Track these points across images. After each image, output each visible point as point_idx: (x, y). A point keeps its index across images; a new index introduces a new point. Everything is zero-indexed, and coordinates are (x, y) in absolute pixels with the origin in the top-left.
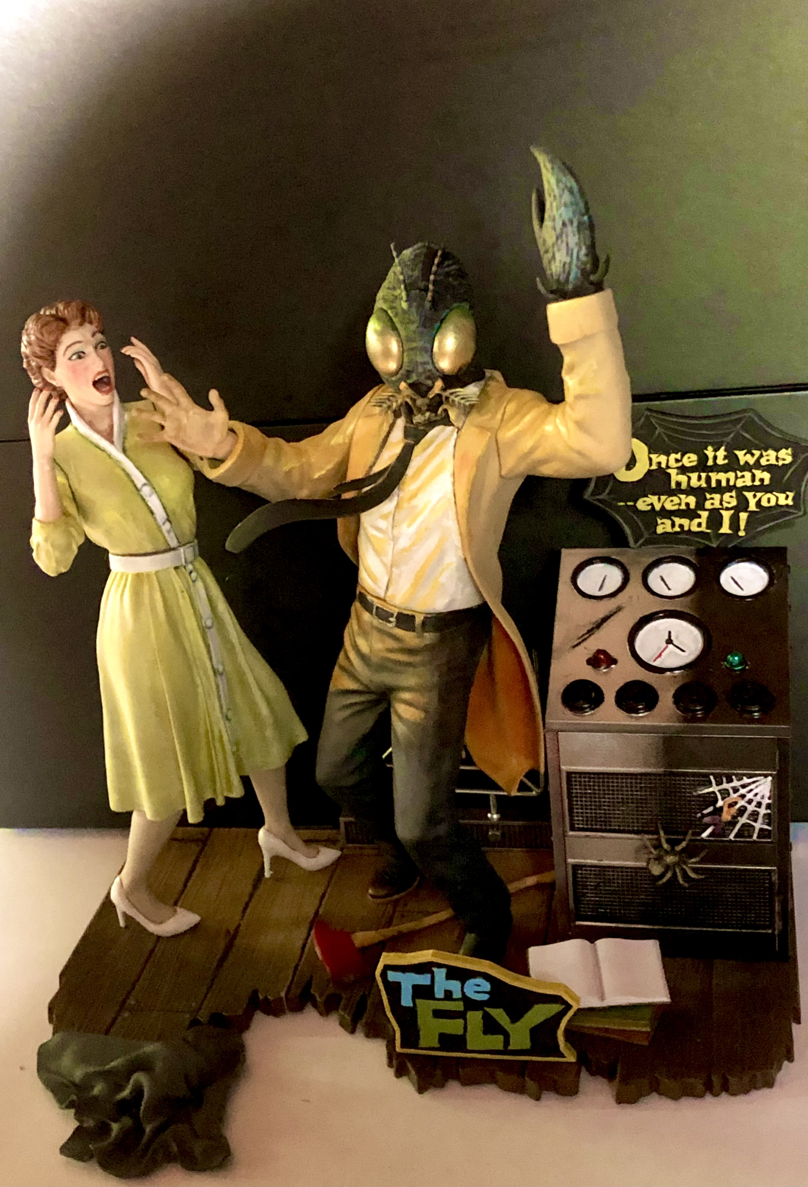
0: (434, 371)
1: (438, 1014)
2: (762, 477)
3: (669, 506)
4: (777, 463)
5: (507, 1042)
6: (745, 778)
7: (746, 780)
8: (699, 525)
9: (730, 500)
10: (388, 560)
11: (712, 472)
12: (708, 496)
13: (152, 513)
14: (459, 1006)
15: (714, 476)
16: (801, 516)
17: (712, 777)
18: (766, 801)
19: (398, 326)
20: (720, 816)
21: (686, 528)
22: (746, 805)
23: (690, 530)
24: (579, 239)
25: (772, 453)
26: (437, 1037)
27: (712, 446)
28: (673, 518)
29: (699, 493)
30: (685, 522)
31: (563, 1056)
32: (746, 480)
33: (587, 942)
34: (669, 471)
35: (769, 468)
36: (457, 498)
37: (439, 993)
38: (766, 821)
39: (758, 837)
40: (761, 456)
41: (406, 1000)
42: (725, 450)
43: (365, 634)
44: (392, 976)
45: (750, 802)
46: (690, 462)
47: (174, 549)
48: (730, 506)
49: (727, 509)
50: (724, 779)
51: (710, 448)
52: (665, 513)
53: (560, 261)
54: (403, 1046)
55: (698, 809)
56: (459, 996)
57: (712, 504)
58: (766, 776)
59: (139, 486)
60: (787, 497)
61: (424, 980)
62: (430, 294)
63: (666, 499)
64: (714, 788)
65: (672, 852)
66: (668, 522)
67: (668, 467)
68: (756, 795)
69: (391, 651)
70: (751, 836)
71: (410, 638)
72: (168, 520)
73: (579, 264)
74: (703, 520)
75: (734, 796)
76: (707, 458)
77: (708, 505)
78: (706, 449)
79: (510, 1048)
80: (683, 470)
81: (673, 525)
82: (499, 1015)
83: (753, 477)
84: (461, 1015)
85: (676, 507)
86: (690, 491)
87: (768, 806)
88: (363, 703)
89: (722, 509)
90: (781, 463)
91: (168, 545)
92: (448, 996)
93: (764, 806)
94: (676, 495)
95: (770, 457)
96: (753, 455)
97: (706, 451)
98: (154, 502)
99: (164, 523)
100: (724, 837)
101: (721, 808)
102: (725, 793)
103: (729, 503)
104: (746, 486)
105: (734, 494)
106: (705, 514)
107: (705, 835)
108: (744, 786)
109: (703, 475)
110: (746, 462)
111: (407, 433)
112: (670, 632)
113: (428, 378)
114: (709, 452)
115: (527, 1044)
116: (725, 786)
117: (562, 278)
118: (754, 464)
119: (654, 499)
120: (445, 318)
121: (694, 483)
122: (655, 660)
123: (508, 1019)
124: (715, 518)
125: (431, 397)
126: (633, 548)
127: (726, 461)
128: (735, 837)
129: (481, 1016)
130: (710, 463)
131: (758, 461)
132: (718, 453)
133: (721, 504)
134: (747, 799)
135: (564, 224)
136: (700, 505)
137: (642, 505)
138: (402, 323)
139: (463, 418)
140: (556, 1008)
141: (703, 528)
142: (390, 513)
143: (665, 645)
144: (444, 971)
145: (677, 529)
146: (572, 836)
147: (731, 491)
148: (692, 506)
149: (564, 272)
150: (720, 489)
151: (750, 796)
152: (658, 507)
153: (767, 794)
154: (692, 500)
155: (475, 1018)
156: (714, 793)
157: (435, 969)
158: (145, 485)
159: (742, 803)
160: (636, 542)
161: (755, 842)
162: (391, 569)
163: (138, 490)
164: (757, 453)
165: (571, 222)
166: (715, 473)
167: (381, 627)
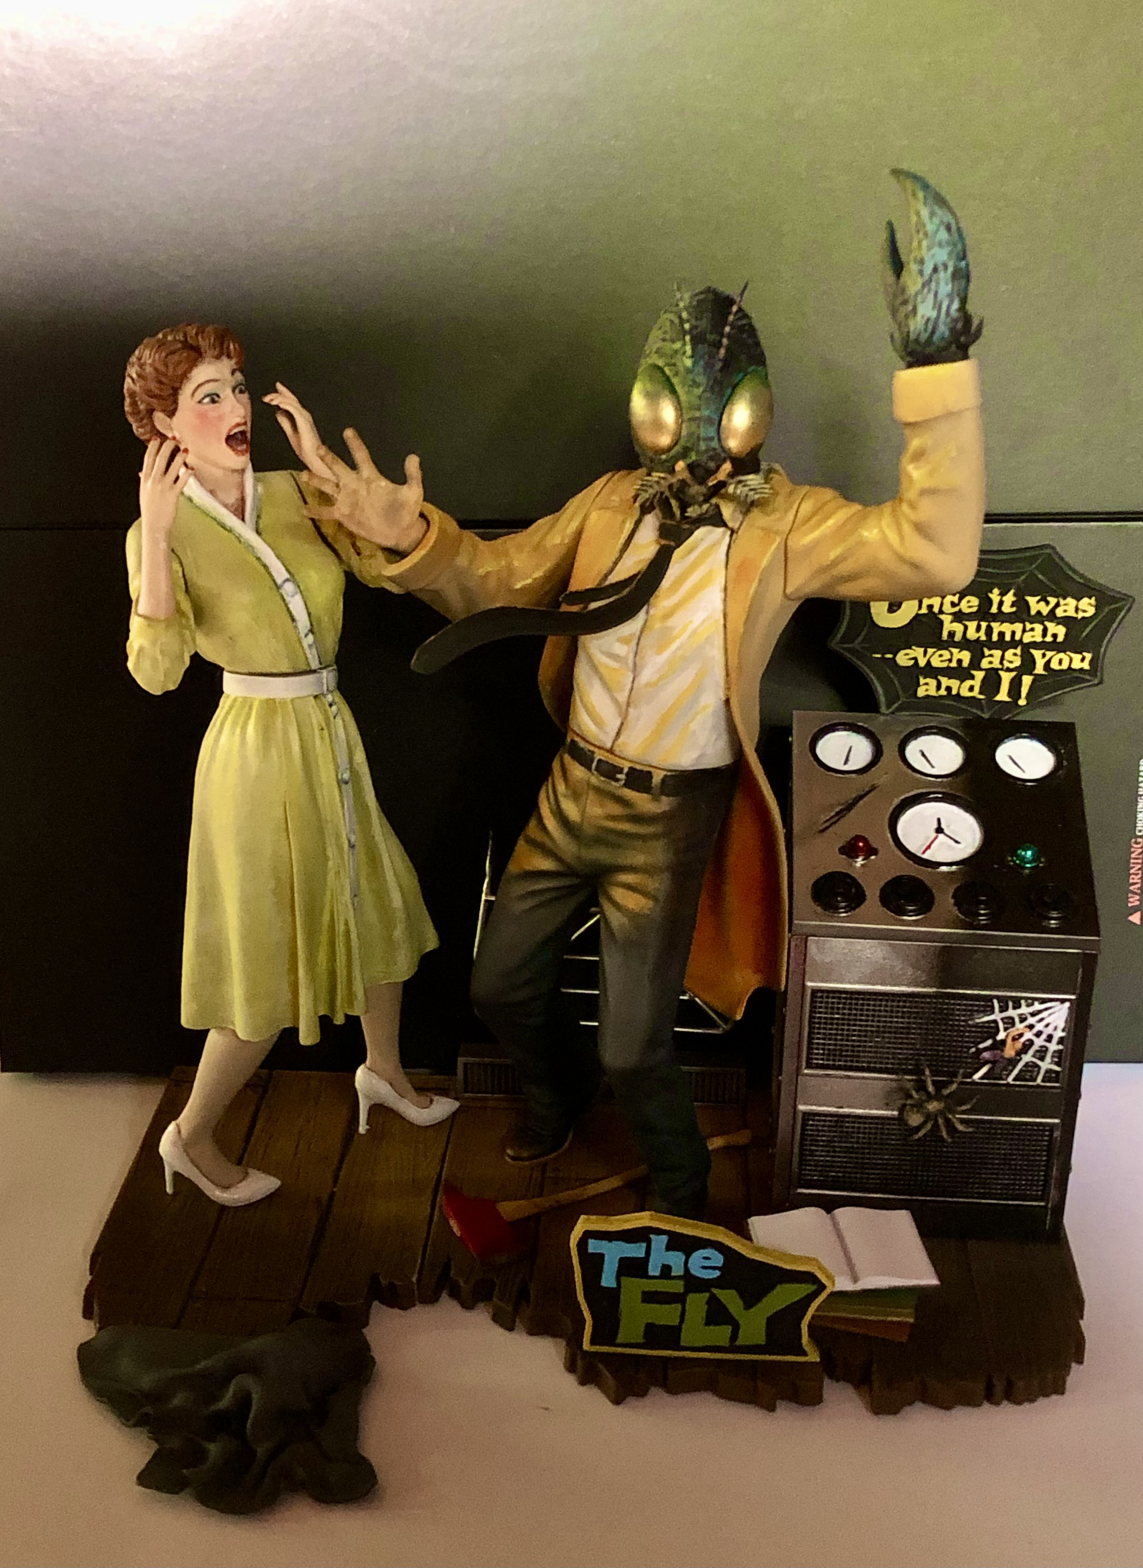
0: (719, 450)
1: (649, 1297)
2: (1055, 632)
3: (936, 663)
4: (1075, 615)
5: (734, 1336)
6: (1036, 1003)
7: (1037, 1006)
8: (971, 689)
9: (1013, 657)
10: (622, 698)
11: (994, 621)
12: (987, 652)
13: (293, 620)
14: (678, 1287)
15: (997, 627)
16: (1095, 685)
17: (995, 1002)
18: (1060, 1034)
19: (678, 388)
20: (1003, 1051)
21: (954, 692)
22: (1034, 1038)
23: (958, 694)
24: (953, 290)
25: (1071, 602)
26: (642, 1329)
27: (999, 589)
28: (939, 677)
29: (977, 649)
30: (954, 684)
31: (805, 1354)
32: (1035, 634)
33: (821, 1212)
34: (942, 617)
35: (1066, 621)
36: (728, 619)
37: (654, 1270)
38: (1056, 1060)
39: (1043, 1081)
40: (1057, 605)
41: (608, 1280)
42: (1015, 595)
43: (576, 796)
44: (593, 1246)
45: (1038, 1034)
46: (970, 607)
47: (314, 671)
48: (1012, 666)
49: (1008, 670)
50: (1010, 1004)
51: (996, 591)
52: (930, 671)
53: (923, 317)
54: (593, 1342)
55: (972, 1042)
56: (681, 1273)
57: (991, 663)
58: (1063, 1001)
59: (279, 581)
60: (1083, 660)
61: (636, 1251)
62: (722, 351)
63: (934, 653)
64: (997, 1016)
65: (938, 1097)
66: (933, 683)
67: (941, 612)
68: (1047, 1025)
69: (614, 818)
70: (1035, 1080)
71: (642, 801)
72: (312, 631)
73: (949, 320)
74: (977, 683)
75: (1020, 1026)
76: (990, 602)
77: (985, 664)
78: (991, 592)
79: (738, 1343)
80: (959, 617)
81: (939, 687)
82: (730, 1298)
83: (1045, 631)
84: (679, 1299)
85: (945, 665)
86: (965, 644)
87: (1061, 1041)
88: (558, 889)
89: (1002, 669)
90: (1080, 615)
91: (308, 664)
92: (666, 1271)
93: (1055, 1040)
94: (947, 649)
95: (1068, 607)
96: (1047, 603)
97: (990, 595)
98: (297, 605)
99: (306, 635)
100: (1003, 1079)
101: (1003, 1042)
102: (1010, 1022)
103: (1011, 662)
104: (1035, 642)
105: (1018, 651)
106: (979, 675)
107: (977, 1077)
108: (1033, 1014)
109: (984, 625)
110: (1039, 613)
111: (664, 532)
112: (939, 820)
113: (711, 458)
114: (995, 595)
115: (761, 1339)
116: (1011, 1012)
117: (924, 336)
118: (1048, 615)
119: (918, 652)
120: (737, 384)
121: (972, 634)
122: (924, 852)
123: (740, 1303)
124: (992, 680)
125: (710, 484)
126: (884, 714)
127: (1014, 609)
128: (1014, 1080)
129: (706, 1299)
130: (994, 610)
131: (1052, 612)
132: (1004, 598)
133: (1001, 663)
134: (1035, 1030)
135: (935, 270)
136: (975, 664)
137: (903, 659)
138: (683, 384)
139: (741, 517)
140: (806, 1289)
141: (976, 693)
142: (632, 635)
143: (934, 835)
144: (665, 1238)
145: (943, 692)
146: (807, 1075)
147: (1016, 648)
148: (965, 664)
149: (926, 330)
150: (1002, 644)
151: (1039, 1027)
152: (922, 663)
153: (1062, 1025)
154: (966, 657)
155: (697, 1303)
156: (995, 1022)
157: (652, 1236)
158: (287, 580)
159: (1028, 1035)
160: (888, 707)
161: (1038, 1086)
162: (627, 710)
163: (278, 587)
164: (1053, 601)
165: (946, 267)
166: (999, 623)
167: (602, 786)
